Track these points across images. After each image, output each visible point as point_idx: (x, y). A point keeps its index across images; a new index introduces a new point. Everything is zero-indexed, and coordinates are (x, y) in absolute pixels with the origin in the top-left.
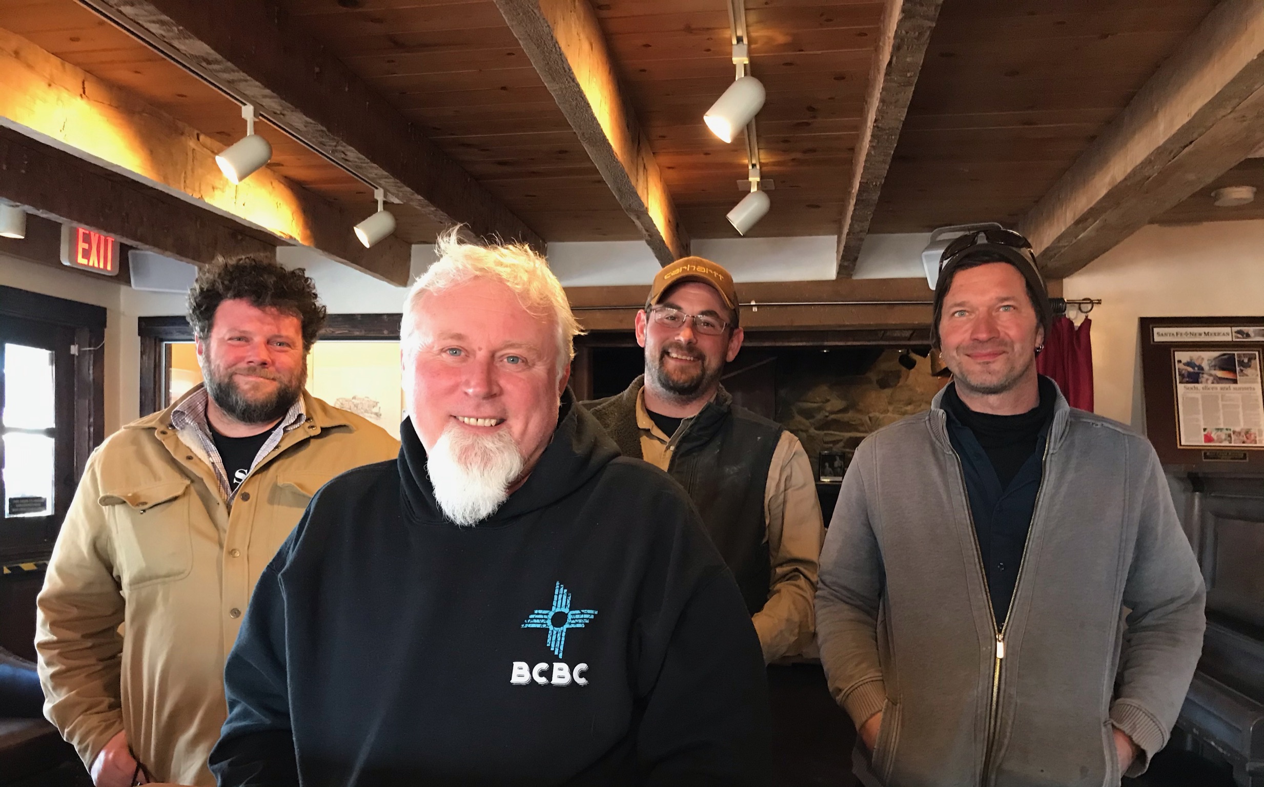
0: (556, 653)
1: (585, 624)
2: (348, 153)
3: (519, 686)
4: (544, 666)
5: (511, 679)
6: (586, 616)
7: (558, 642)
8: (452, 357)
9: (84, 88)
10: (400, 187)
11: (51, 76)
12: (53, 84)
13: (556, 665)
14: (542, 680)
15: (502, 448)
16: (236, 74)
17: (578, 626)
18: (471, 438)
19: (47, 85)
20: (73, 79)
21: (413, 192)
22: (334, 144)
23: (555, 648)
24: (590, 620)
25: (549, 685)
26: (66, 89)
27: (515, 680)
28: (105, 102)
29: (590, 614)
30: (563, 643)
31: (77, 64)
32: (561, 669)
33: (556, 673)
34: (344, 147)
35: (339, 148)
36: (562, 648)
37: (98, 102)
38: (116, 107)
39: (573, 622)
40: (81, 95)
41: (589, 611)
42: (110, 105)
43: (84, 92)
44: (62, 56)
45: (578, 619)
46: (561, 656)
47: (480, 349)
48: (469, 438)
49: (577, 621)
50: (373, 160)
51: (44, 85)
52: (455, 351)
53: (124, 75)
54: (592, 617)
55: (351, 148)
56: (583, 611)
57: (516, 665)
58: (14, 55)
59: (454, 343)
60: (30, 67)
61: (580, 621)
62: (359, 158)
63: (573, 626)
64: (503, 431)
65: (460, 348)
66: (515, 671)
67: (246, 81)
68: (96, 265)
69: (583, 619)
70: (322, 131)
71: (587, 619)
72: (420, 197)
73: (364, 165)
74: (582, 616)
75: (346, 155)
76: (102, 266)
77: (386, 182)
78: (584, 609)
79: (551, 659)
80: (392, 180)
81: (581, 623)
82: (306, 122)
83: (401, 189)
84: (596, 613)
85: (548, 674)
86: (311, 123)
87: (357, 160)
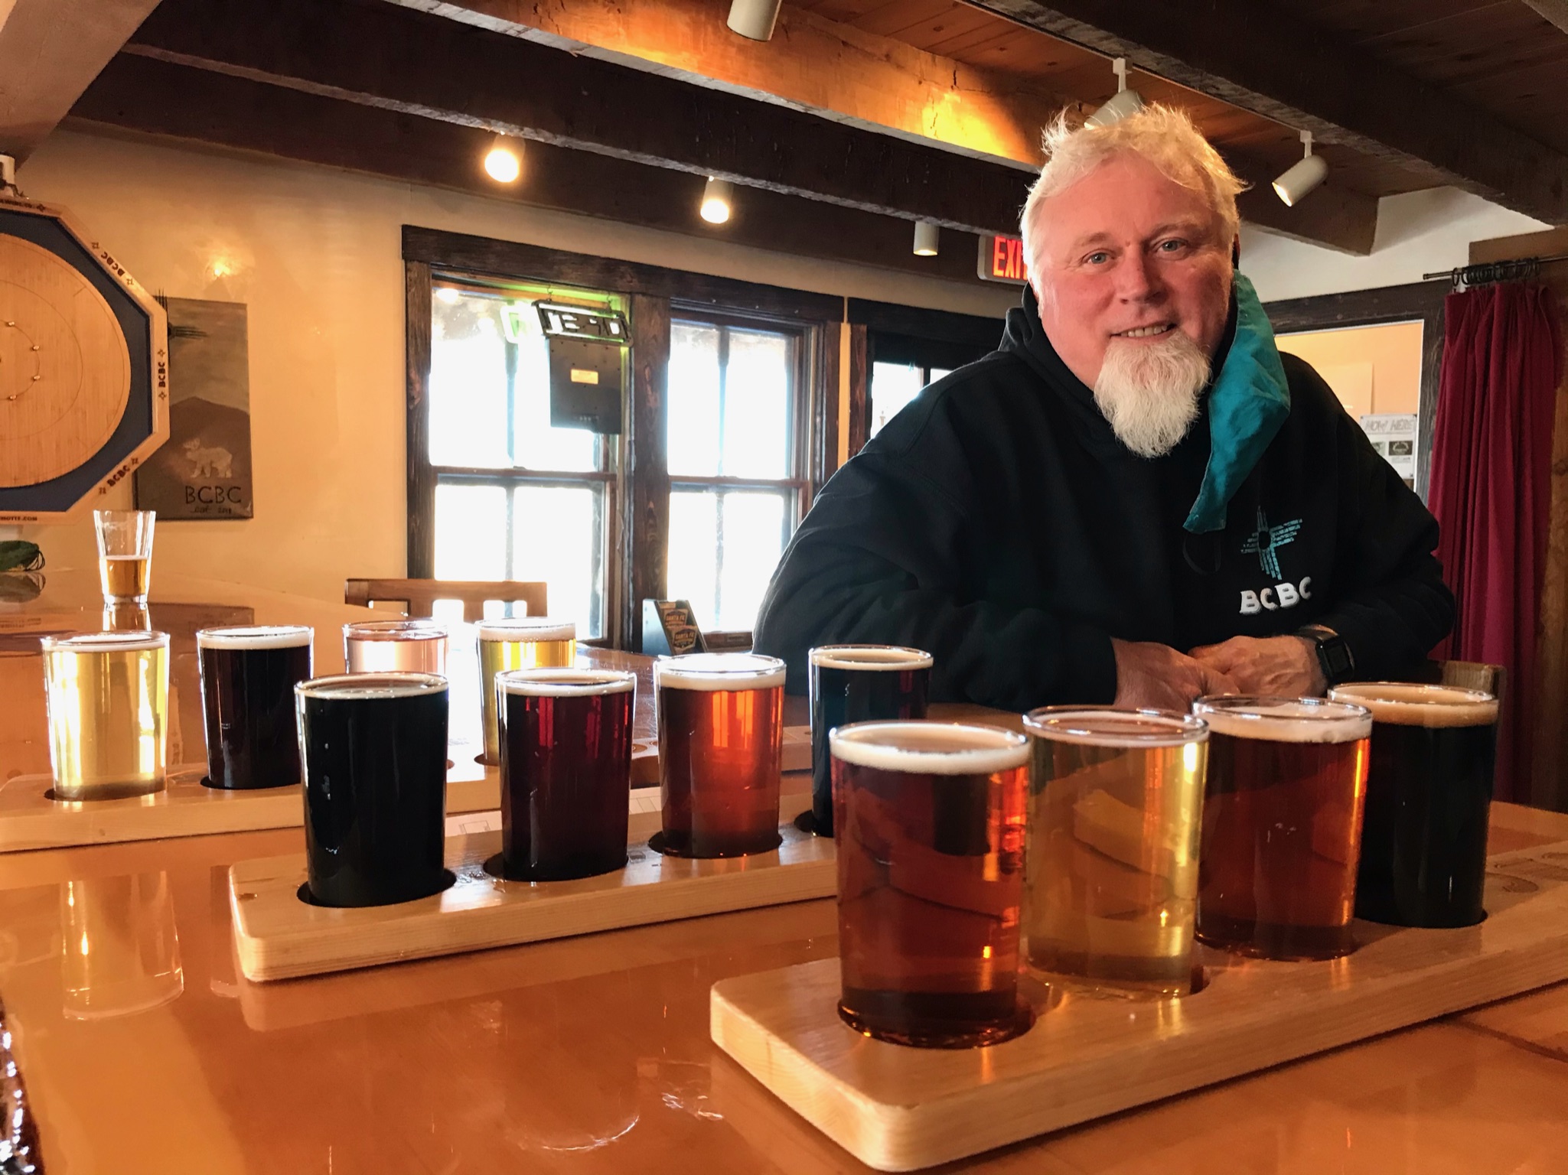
0: (1274, 575)
1: (1293, 537)
2: (1219, 86)
3: (1250, 616)
4: (1266, 592)
5: (1240, 609)
6: (1291, 529)
7: (1271, 565)
8: (1096, 265)
9: (955, 79)
10: (1302, 117)
11: (922, 72)
12: (923, 81)
13: (1280, 588)
14: (1271, 606)
15: (1181, 356)
16: (1063, 21)
17: (1287, 541)
18: (1142, 351)
19: (918, 83)
20: (942, 72)
21: (1321, 120)
22: (1199, 77)
23: (1270, 571)
24: (1297, 531)
25: (1280, 610)
26: (936, 83)
27: (1245, 609)
28: (976, 89)
29: (1295, 525)
30: (1276, 563)
31: (947, 55)
32: (1287, 590)
33: (1282, 596)
34: (1211, 79)
35: (1207, 81)
36: (1277, 569)
37: (970, 90)
38: (988, 93)
39: (1278, 539)
40: (952, 87)
41: (1293, 522)
42: (982, 91)
43: (955, 83)
44: (932, 49)
45: (1283, 534)
46: (1280, 577)
47: (1128, 244)
48: (1139, 352)
49: (1282, 536)
50: (1254, 89)
51: (914, 83)
52: (1099, 257)
53: (993, 56)
54: (1298, 527)
55: (1219, 78)
56: (1285, 524)
57: (1245, 594)
58: (885, 59)
59: (1096, 247)
60: (900, 67)
61: (1287, 536)
62: (1235, 90)
63: (1280, 543)
64: (1176, 336)
65: (1104, 251)
66: (1245, 602)
67: (1075, 26)
68: (1012, 276)
69: (1289, 532)
70: (1179, 65)
71: (1294, 531)
72: (1333, 125)
73: (1244, 97)
74: (1287, 530)
75: (1218, 89)
76: (1018, 276)
77: (1282, 114)
78: (1287, 522)
79: (1272, 583)
80: (1286, 110)
81: (1289, 538)
82: (1156, 58)
83: (1304, 120)
84: (1301, 521)
85: (1274, 598)
86: (1162, 58)
87: (1233, 92)
